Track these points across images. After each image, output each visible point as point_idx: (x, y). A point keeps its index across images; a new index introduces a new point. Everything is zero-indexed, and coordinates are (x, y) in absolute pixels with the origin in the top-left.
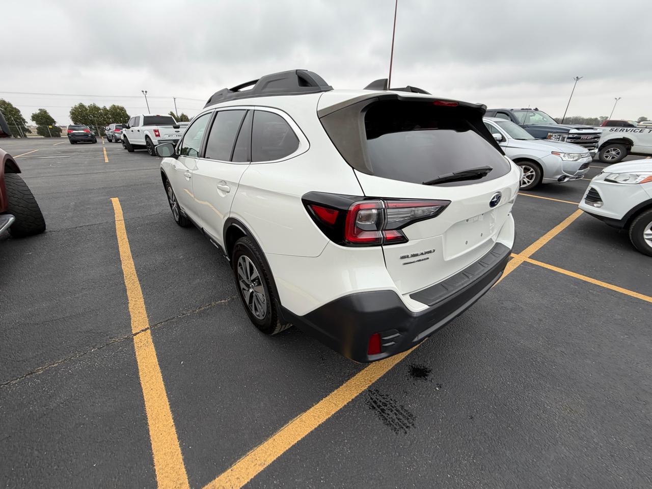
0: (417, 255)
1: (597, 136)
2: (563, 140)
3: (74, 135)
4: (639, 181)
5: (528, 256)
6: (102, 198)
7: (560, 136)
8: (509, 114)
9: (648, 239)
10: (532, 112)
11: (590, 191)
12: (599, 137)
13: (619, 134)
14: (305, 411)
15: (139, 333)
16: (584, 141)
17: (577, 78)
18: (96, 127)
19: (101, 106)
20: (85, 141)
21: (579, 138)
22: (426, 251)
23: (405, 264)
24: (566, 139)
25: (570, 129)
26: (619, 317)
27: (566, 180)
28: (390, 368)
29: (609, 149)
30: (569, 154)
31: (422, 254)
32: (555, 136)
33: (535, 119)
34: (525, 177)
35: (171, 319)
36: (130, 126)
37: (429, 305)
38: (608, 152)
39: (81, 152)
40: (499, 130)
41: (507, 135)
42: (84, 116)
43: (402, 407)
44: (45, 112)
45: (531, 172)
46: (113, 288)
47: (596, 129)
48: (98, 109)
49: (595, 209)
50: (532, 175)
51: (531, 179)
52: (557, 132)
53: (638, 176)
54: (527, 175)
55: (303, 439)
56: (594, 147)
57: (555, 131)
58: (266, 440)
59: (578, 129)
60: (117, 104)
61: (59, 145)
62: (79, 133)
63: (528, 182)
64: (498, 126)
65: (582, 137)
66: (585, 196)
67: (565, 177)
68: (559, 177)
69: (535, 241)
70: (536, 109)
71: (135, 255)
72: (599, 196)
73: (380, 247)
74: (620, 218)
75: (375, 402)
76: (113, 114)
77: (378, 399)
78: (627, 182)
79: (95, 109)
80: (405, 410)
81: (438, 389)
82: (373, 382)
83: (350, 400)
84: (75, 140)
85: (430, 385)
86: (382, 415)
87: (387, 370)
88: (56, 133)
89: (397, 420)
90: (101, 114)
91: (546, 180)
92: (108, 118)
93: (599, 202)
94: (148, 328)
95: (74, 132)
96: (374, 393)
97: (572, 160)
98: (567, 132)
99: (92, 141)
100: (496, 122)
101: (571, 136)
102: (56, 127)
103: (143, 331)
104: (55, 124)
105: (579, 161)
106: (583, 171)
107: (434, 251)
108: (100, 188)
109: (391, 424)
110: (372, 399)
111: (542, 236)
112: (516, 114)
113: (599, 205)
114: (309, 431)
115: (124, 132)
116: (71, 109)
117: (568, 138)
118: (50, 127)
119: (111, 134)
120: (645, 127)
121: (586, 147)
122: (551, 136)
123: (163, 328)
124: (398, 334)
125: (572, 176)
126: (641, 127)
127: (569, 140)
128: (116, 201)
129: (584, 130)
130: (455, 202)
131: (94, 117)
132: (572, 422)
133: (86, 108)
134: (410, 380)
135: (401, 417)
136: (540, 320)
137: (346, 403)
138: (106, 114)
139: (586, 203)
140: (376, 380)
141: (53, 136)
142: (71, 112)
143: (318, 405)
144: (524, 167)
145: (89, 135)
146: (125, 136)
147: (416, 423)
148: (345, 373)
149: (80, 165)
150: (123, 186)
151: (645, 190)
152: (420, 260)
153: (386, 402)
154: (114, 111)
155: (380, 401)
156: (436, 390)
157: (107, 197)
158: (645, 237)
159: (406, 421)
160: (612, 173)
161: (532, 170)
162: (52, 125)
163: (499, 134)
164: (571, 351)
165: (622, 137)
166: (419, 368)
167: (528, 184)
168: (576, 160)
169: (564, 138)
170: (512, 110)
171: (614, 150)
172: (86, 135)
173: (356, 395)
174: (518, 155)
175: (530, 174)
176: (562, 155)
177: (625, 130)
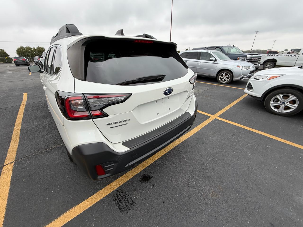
0: (117, 123)
1: (259, 58)
2: (244, 60)
3: (17, 62)
4: (268, 79)
5: (218, 116)
6: (19, 93)
7: (243, 58)
8: (221, 48)
9: (272, 106)
10: (231, 47)
11: (248, 84)
12: (260, 59)
13: (271, 57)
14: (79, 204)
15: (8, 164)
16: (253, 60)
17: (257, 31)
18: (30, 58)
19: (32, 47)
20: (23, 64)
21: (252, 59)
22: (123, 120)
23: (111, 128)
24: (245, 60)
25: (247, 55)
26: (251, 145)
27: (244, 79)
28: (132, 177)
29: (267, 64)
30: (244, 67)
31: (121, 122)
32: (241, 58)
33: (233, 51)
34: (226, 78)
35: (28, 156)
36: (43, 57)
37: (130, 148)
38: (267, 65)
39: (19, 70)
40: (214, 56)
41: (217, 59)
42: (24, 52)
43: (131, 198)
44: (3, 51)
45: (229, 75)
46: (5, 140)
47: (259, 55)
48: (31, 49)
49: (250, 92)
50: (229, 77)
51: (228, 79)
52: (241, 57)
53: (267, 76)
54: (226, 77)
55: (72, 220)
56: (259, 63)
57: (241, 56)
58: (51, 222)
59: (251, 55)
60: (40, 46)
61: (10, 67)
62: (20, 61)
63: (227, 80)
64: (213, 54)
65: (253, 58)
66: (247, 86)
67: (243, 77)
68: (240, 77)
69: (223, 108)
70: (234, 46)
71: (24, 122)
72: (252, 86)
73: (91, 120)
74: (260, 96)
75: (117, 196)
76: (38, 51)
77: (119, 195)
78: (263, 79)
79: (29, 49)
80: (132, 200)
81: (152, 187)
82: (121, 185)
83: (105, 196)
84: (18, 64)
85: (149, 185)
86: (119, 204)
87: (130, 178)
88: (9, 61)
89: (125, 206)
90: (32, 51)
91: (235, 79)
92: (36, 53)
93: (252, 89)
94: (14, 162)
95: (17, 60)
96: (119, 191)
97: (246, 69)
98: (246, 56)
99: (27, 64)
100: (213, 52)
101: (248, 58)
102: (9, 58)
103: (10, 163)
104: (9, 56)
105: (249, 70)
106: (251, 74)
107: (129, 120)
108: (20, 88)
109: (121, 208)
110: (116, 195)
111: (227, 106)
112: (224, 49)
113: (252, 91)
114: (77, 215)
115: (40, 60)
116: (17, 49)
117: (247, 59)
118: (7, 58)
119: (36, 61)
120: (282, 53)
121: (253, 63)
122: (239, 58)
123: (21, 162)
124: (113, 164)
125: (246, 77)
126: (281, 53)
127: (247, 60)
128: (25, 95)
129: (253, 55)
130: (135, 94)
131: (29, 53)
132: (213, 201)
133: (24, 48)
134: (140, 183)
135: (128, 204)
136: (214, 148)
137: (102, 198)
138: (35, 51)
139: (247, 89)
140: (122, 184)
141: (8, 62)
142: (16, 50)
143: (87, 200)
144: (225, 73)
145: (25, 62)
146: (41, 62)
147: (135, 207)
148: (108, 181)
149: (15, 77)
150: (33, 87)
151: (270, 83)
152: (120, 125)
153: (123, 196)
154: (39, 50)
155: (120, 196)
156: (151, 188)
157: (21, 93)
158: (271, 105)
159: (130, 206)
160: (257, 76)
161: (229, 74)
162: (7, 57)
163: (214, 58)
164: (223, 163)
165: (272, 58)
166: (146, 176)
167: (227, 81)
168: (248, 69)
169: (245, 59)
170: (223, 46)
171: (269, 64)
172: (23, 62)
173: (109, 193)
174: (222, 68)
175: (228, 76)
176: (241, 67)
177: (273, 55)
